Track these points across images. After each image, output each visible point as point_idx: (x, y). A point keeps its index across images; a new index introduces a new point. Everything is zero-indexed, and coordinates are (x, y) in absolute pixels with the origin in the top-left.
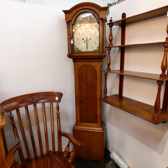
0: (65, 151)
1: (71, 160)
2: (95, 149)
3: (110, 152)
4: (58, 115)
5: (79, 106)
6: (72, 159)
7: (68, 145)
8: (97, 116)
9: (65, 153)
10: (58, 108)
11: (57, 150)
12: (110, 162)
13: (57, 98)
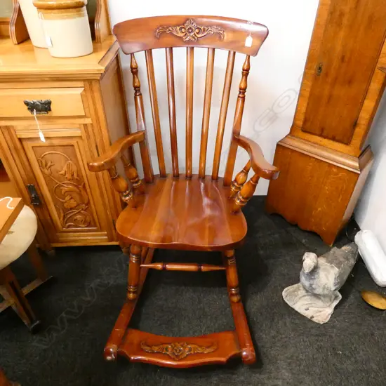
0: (236, 180)
1: (241, 201)
2: (319, 209)
3: (358, 229)
4: (243, 90)
5: (310, 84)
6: (243, 200)
7: (245, 169)
8: (355, 125)
9: (234, 185)
10: (246, 72)
11: (222, 174)
12: (343, 248)
13: (249, 42)
